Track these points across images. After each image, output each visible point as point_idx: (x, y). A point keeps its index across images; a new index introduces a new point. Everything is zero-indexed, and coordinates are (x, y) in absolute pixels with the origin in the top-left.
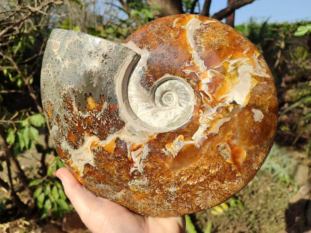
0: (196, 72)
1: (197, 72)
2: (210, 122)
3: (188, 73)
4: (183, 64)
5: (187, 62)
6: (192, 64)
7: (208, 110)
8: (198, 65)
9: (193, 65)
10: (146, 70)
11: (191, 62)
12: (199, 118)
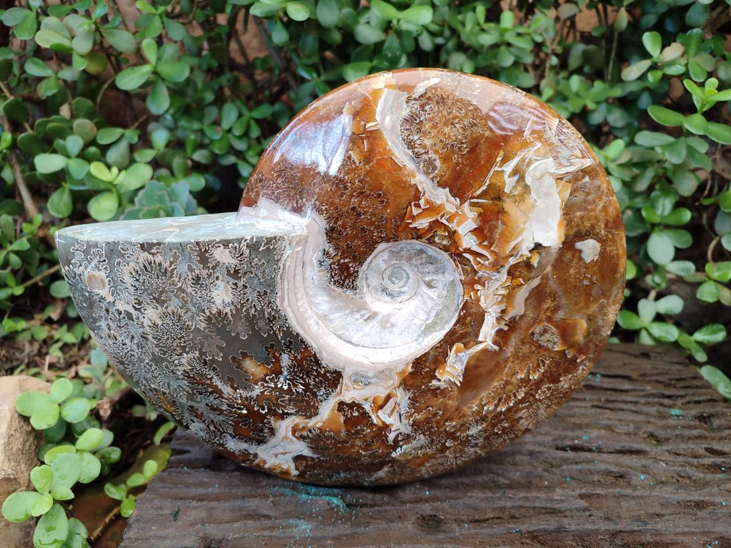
0: (439, 219)
1: (442, 216)
2: (502, 299)
3: (424, 226)
4: (406, 213)
5: (414, 205)
6: (425, 205)
7: (492, 279)
8: (439, 202)
9: (428, 206)
10: (333, 255)
11: (422, 202)
12: (478, 300)
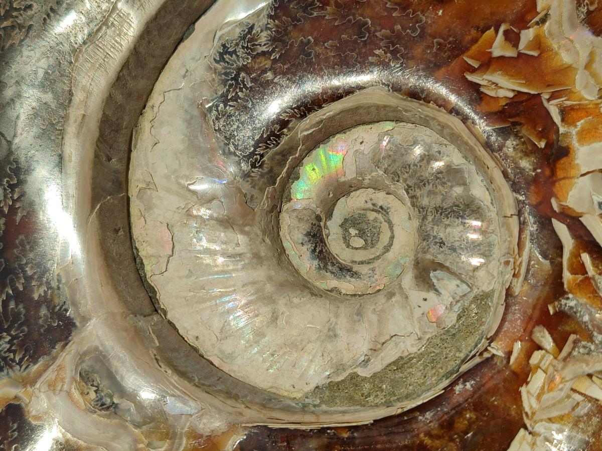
0: (545, 96)
1: (553, 96)
2: (589, 416)
3: (502, 93)
4: (475, 41)
5: (506, 33)
6: (527, 47)
7: (590, 338)
8: (566, 58)
9: (535, 53)
10: (260, 49)
11: (527, 35)
12: (522, 376)
